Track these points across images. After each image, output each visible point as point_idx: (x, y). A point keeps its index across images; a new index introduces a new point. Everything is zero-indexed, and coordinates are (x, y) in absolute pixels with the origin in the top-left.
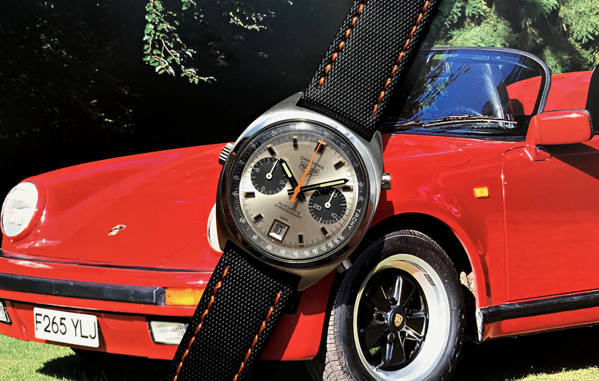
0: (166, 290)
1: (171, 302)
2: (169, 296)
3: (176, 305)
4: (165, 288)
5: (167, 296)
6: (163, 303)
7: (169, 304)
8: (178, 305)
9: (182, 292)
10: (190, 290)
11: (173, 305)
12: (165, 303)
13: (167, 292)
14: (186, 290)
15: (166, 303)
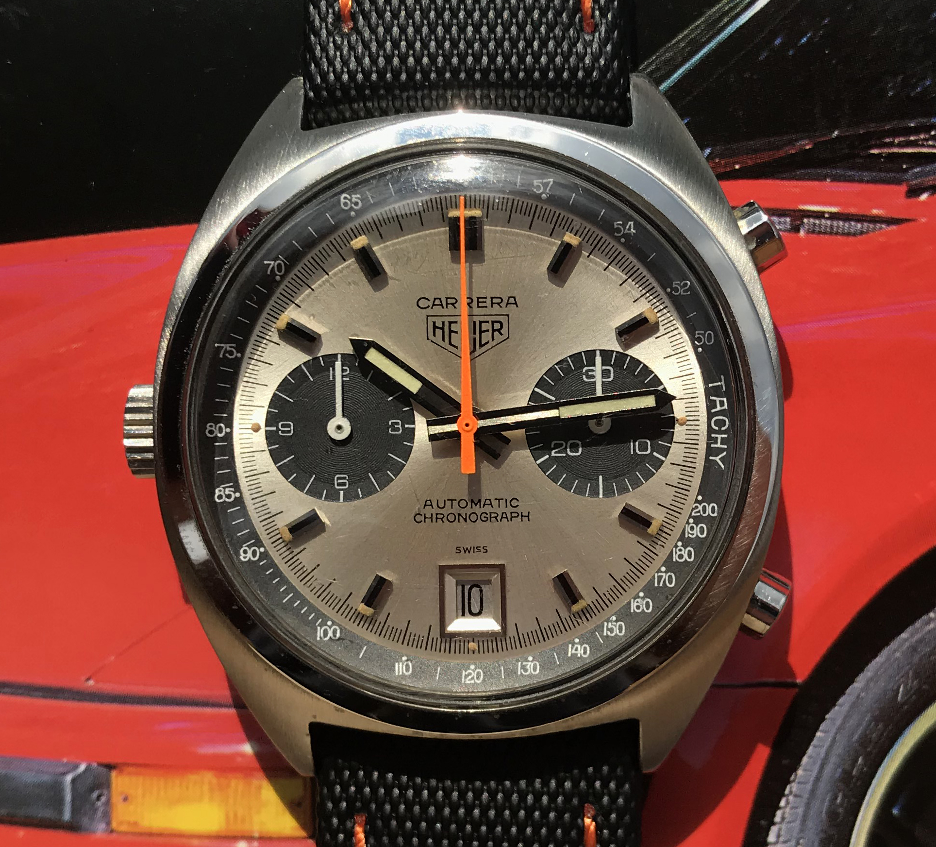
0: (114, 774)
1: (132, 819)
2: (125, 799)
3: (151, 834)
4: (110, 767)
5: (116, 799)
6: (102, 826)
7: (124, 828)
8: (160, 835)
9: (175, 786)
10: (209, 777)
11: (141, 834)
12: (108, 823)
13: (119, 782)
14: (193, 778)
15: (114, 825)
